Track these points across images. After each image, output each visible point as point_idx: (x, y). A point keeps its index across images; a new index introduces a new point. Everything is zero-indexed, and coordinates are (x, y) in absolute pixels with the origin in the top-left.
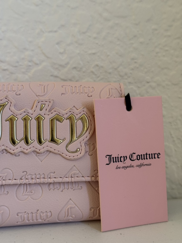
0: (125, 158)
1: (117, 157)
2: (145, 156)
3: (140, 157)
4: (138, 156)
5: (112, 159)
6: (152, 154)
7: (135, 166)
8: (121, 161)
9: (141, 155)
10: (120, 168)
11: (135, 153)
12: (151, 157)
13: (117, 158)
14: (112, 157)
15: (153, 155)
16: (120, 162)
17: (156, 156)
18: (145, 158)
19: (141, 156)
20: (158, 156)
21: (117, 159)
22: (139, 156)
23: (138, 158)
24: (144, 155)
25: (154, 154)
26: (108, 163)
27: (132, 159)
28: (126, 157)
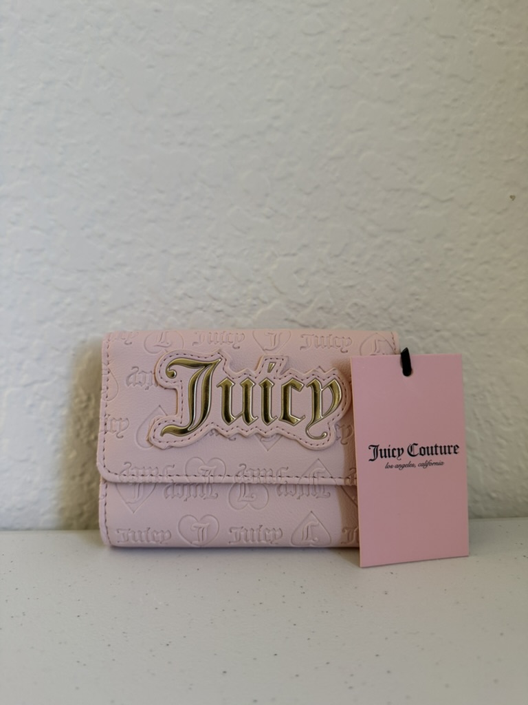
0: (401, 451)
1: (387, 449)
2: (434, 449)
3: (424, 451)
4: (422, 450)
5: (379, 452)
6: (445, 447)
7: (417, 465)
8: (394, 456)
9: (428, 448)
10: (391, 467)
11: (416, 445)
12: (443, 451)
13: (387, 451)
14: (379, 449)
15: (447, 448)
16: (392, 458)
17: (452, 450)
18: (434, 452)
19: (426, 449)
20: (455, 450)
21: (388, 453)
22: (424, 448)
23: (423, 453)
24: (432, 447)
25: (449, 447)
26: (373, 458)
27: (412, 453)
28: (402, 449)
